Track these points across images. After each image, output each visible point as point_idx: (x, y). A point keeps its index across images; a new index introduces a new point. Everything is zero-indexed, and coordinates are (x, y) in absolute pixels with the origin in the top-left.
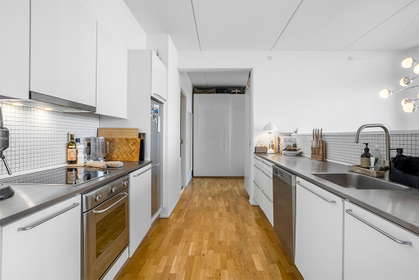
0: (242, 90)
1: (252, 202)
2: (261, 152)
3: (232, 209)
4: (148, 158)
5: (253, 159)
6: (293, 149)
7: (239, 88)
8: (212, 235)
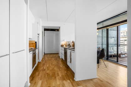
0: (58, 30)
1: (60, 58)
2: (62, 46)
3: (56, 59)
4: (37, 47)
5: (61, 48)
6: (69, 45)
7: (57, 30)
8: (51, 64)
